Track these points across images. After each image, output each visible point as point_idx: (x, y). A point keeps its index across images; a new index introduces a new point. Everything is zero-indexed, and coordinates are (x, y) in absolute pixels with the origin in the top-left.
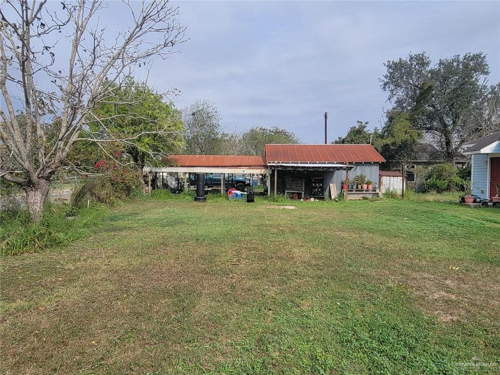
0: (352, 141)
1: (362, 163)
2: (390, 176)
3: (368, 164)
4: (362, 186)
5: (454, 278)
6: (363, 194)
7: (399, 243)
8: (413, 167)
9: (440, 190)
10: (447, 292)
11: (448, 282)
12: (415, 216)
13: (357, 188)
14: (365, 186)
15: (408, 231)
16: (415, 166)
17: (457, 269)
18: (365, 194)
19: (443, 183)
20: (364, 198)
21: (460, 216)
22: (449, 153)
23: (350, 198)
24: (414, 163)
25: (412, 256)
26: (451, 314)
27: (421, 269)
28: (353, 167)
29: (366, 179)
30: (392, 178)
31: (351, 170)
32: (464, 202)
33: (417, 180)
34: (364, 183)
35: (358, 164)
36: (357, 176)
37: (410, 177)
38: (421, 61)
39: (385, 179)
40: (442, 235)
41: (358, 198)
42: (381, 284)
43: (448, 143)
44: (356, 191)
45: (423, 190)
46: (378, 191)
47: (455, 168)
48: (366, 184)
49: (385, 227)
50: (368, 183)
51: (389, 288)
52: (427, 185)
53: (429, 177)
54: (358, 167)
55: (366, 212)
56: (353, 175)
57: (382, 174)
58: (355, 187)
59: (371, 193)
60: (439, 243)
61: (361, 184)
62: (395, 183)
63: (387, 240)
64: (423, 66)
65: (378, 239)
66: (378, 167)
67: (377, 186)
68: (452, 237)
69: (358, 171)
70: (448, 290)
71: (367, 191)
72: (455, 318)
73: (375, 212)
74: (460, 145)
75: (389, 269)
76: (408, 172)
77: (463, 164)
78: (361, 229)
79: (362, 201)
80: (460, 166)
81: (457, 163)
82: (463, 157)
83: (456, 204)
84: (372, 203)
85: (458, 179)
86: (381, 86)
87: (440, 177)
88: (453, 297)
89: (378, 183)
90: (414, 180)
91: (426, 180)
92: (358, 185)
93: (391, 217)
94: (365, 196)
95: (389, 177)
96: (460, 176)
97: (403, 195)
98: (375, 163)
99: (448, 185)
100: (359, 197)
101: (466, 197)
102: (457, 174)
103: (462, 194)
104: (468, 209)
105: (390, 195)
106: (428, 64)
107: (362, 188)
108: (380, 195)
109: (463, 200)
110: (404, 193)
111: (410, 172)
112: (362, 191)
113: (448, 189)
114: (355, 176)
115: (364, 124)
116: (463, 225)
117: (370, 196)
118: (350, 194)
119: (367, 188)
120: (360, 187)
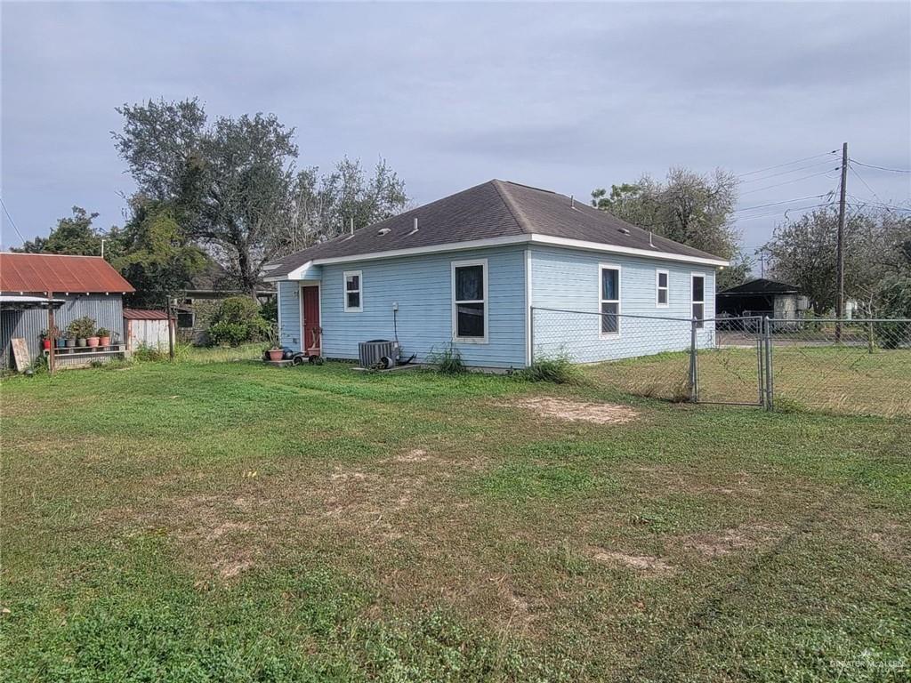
0: (58, 249)
1: (104, 293)
2: (145, 319)
3: (100, 295)
4: (87, 341)
5: (249, 492)
6: (90, 356)
7: (157, 447)
8: (189, 302)
9: (235, 342)
10: (236, 521)
11: (240, 501)
12: (191, 390)
13: (77, 344)
14: (95, 341)
15: (176, 420)
16: (193, 300)
17: (254, 474)
18: (94, 355)
19: (239, 330)
20: (94, 365)
21: (262, 384)
22: (245, 278)
23: (62, 367)
24: (189, 294)
25: (180, 468)
26: (240, 560)
27: (194, 488)
28: (62, 303)
29: (97, 327)
30: (148, 322)
31: (59, 308)
32: (270, 359)
33: (198, 326)
34: (91, 335)
35: (76, 296)
36: (75, 321)
37: (184, 320)
38: (191, 114)
39: (137, 327)
40: (234, 419)
41: (81, 366)
42: (114, 537)
43: (243, 262)
44: (76, 351)
45: (208, 342)
46: (122, 349)
47: (258, 303)
48: (97, 336)
49: (132, 419)
50: (102, 334)
51: (129, 543)
52: (214, 333)
53: (217, 319)
54: (78, 303)
55: (95, 393)
56: (66, 318)
57: (128, 316)
58: (72, 343)
59: (106, 355)
60: (229, 435)
61: (83, 337)
62: (153, 332)
63: (134, 443)
64: (194, 124)
65: (116, 444)
66: (121, 302)
67: (121, 339)
68: (250, 421)
69: (79, 311)
70: (239, 516)
71: (98, 349)
72: (245, 566)
73: (116, 390)
74: (261, 265)
75: (133, 504)
76: (179, 311)
77: (269, 296)
78: (80, 430)
79: (89, 371)
80: (265, 300)
81: (260, 295)
82: (268, 284)
83: (257, 363)
84: (110, 373)
85: (260, 322)
86: (117, 146)
87: (234, 318)
88: (246, 527)
89: (122, 333)
90: (191, 326)
91: (213, 324)
92: (80, 339)
93: (145, 398)
94: (95, 360)
95: (143, 321)
96: (264, 317)
97: (171, 354)
98: (114, 295)
99: (248, 333)
100: (84, 362)
101: (272, 350)
102: (260, 312)
103: (267, 345)
104: (276, 370)
105: (147, 355)
106: (201, 119)
107: (88, 345)
108: (127, 355)
109: (268, 356)
110: (174, 349)
111: (183, 311)
112: (90, 350)
113: (248, 338)
114: (71, 321)
115: (88, 216)
116: (267, 397)
117: (106, 360)
118: (62, 358)
119: (100, 344)
120: (83, 342)
